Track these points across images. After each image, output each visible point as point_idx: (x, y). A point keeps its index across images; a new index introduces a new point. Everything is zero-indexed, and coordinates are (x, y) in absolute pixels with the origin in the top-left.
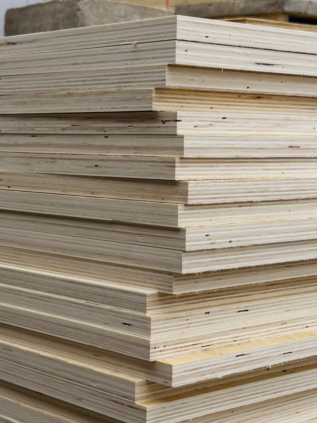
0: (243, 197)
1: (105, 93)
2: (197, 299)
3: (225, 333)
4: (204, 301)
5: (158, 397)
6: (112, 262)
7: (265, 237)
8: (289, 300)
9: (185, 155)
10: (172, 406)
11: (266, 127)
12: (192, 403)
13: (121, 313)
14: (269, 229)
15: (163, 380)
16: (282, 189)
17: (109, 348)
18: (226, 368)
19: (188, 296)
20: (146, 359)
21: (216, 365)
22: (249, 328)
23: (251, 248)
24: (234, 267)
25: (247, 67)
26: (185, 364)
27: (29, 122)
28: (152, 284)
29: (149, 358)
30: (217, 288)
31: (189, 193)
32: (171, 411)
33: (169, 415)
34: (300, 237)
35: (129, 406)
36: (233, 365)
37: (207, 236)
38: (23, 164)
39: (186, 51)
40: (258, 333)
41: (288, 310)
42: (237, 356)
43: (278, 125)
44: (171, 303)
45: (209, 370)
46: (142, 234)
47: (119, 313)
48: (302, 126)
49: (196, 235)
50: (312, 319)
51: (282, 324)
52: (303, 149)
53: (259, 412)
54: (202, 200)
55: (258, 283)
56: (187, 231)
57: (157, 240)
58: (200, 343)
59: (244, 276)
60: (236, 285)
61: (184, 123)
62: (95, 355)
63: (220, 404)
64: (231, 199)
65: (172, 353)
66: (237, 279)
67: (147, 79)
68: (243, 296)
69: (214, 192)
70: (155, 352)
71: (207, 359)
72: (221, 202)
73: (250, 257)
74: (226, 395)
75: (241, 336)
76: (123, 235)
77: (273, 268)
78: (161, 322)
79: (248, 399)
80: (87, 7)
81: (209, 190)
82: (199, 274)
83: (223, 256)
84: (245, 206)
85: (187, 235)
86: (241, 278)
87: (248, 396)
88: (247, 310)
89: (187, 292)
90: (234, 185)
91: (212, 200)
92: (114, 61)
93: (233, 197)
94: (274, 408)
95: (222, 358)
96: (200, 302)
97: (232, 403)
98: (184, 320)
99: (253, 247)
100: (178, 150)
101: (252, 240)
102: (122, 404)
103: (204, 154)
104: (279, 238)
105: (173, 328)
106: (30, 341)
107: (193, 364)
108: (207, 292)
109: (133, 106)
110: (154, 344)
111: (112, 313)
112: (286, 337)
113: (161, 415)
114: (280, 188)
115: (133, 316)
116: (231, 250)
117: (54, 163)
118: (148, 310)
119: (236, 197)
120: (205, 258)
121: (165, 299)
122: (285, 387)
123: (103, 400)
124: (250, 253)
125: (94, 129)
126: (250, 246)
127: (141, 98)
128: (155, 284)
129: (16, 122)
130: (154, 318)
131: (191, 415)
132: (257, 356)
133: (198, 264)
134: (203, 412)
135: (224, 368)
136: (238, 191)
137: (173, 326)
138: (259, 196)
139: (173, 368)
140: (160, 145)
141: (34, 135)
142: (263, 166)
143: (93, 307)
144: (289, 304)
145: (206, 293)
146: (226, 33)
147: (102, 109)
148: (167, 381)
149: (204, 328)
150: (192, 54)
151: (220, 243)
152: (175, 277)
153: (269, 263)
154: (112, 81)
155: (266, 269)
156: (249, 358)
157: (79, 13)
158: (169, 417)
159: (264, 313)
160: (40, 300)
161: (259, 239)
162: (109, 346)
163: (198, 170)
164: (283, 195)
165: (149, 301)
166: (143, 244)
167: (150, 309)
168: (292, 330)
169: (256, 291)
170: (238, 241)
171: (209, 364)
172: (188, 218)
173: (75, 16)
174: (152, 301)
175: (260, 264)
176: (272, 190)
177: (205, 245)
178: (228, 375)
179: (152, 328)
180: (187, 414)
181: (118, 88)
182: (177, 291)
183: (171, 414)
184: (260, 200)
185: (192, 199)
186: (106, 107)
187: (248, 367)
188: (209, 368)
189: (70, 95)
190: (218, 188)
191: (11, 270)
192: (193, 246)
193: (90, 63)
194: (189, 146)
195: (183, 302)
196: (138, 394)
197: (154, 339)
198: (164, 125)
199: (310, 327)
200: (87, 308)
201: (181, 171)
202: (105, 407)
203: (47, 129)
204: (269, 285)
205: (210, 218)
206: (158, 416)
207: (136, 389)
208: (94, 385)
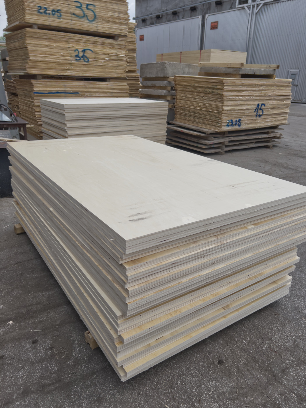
80: (168, 66)
157: (165, 68)
173: (164, 69)
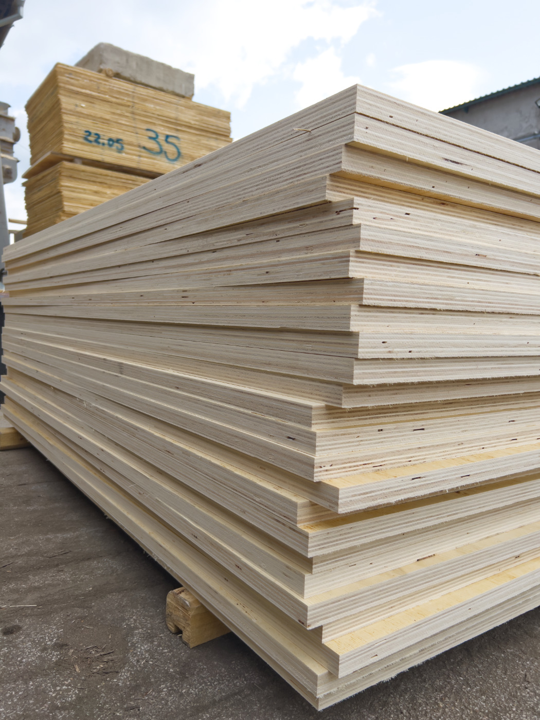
0: (426, 302)
1: (278, 192)
2: (369, 414)
3: (399, 452)
4: (377, 418)
5: (323, 520)
6: (280, 372)
7: (449, 349)
8: (466, 420)
9: (362, 248)
10: (338, 531)
11: (452, 231)
12: (361, 528)
13: (286, 426)
14: (453, 341)
15: (329, 503)
16: (468, 299)
17: (273, 462)
18: (400, 493)
19: (359, 411)
20: (310, 479)
21: (389, 489)
22: (425, 447)
23: (433, 361)
24: (413, 381)
25: (434, 161)
26: (354, 487)
27: (210, 238)
28: (319, 395)
29: (313, 478)
30: (392, 404)
31: (365, 291)
32: (336, 536)
33: (334, 541)
34: (485, 353)
35: (290, 528)
36: (407, 489)
37: (383, 342)
38: (204, 280)
39: (367, 128)
40: (434, 453)
41: (465, 431)
42: (413, 479)
43: (464, 231)
44: (341, 417)
45: (381, 494)
46: (310, 341)
47: (283, 425)
48: (488, 236)
49: (371, 340)
50: (488, 440)
51: (459, 445)
52: (490, 259)
53: (431, 534)
54: (380, 302)
55: (437, 401)
56: (360, 335)
57: (327, 347)
58: (371, 463)
59: (422, 393)
60: (413, 401)
61: (362, 212)
62: (260, 468)
63: (391, 528)
64: (413, 304)
65: (340, 472)
66: (415, 395)
67: (322, 166)
68: (419, 414)
69: (394, 293)
70: (320, 472)
71: (379, 482)
72: (401, 306)
73: (431, 371)
74: (398, 519)
75: (416, 456)
76: (290, 344)
77: (453, 386)
78: (328, 438)
79: (420, 523)
81: (389, 291)
82: (373, 386)
83: (401, 368)
84: (428, 314)
85: (360, 340)
86: (420, 394)
87: (421, 519)
88: (423, 429)
89: (358, 406)
90: (416, 288)
91: (391, 302)
92: (287, 157)
93: (415, 302)
94: (446, 529)
95: (396, 481)
96: (372, 418)
97: (404, 527)
98: (354, 437)
99: (434, 361)
100: (354, 242)
101: (434, 352)
102: (284, 524)
103: (384, 249)
104: (463, 352)
105: (341, 445)
106: (205, 448)
107: (363, 487)
108: (381, 407)
109: (305, 199)
110: (319, 463)
111: (277, 425)
112: (463, 458)
113: (325, 541)
114: (466, 297)
115: (297, 430)
116: (411, 361)
117: (229, 275)
118: (313, 424)
119: (418, 302)
120: (380, 368)
121: (333, 413)
122: (459, 510)
123: (265, 516)
124: (431, 366)
125: (266, 235)
126: (431, 358)
127: (314, 188)
128: (324, 396)
129: (200, 241)
130: (320, 433)
131: (359, 541)
132: (434, 479)
133: (372, 375)
134: (373, 537)
135: (397, 492)
136: (421, 295)
137: (342, 443)
138: (443, 304)
139: (340, 492)
140: (333, 240)
141: (214, 251)
142: (448, 272)
143: (259, 418)
144: (467, 424)
145: (380, 409)
146: (412, 116)
147: (274, 210)
148: (333, 505)
149: (376, 446)
150: (373, 133)
151: (398, 352)
152: (345, 388)
153: (451, 379)
154: (285, 178)
155: (445, 386)
156: (425, 481)
158: (334, 543)
159: (440, 433)
160: (214, 408)
161: (442, 352)
162: (273, 460)
163: (375, 268)
164: (468, 305)
165: (315, 415)
166: (311, 352)
167: (316, 424)
168: (469, 451)
169: (433, 409)
170: (419, 352)
171: (381, 488)
172: (362, 321)
174: (319, 415)
175: (441, 380)
176: (457, 298)
177: (381, 352)
178: (402, 500)
179: (317, 444)
180: (354, 540)
181: (291, 185)
182: (347, 404)
183: (337, 540)
184: (444, 309)
185: (368, 299)
186: (278, 207)
187: (424, 491)
188: (381, 492)
189: (245, 202)
190: (398, 289)
191: (191, 380)
192: (367, 353)
193: (265, 165)
194: (366, 237)
195: (354, 417)
196: (300, 516)
197: (319, 457)
198: (339, 216)
199: (486, 448)
200: (254, 418)
201: (356, 267)
202: (268, 524)
203: (225, 243)
204: (446, 404)
205: (388, 324)
206: (322, 542)
207: (298, 510)
208: (258, 499)
